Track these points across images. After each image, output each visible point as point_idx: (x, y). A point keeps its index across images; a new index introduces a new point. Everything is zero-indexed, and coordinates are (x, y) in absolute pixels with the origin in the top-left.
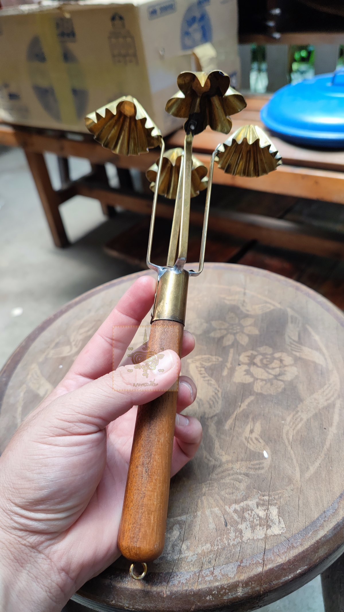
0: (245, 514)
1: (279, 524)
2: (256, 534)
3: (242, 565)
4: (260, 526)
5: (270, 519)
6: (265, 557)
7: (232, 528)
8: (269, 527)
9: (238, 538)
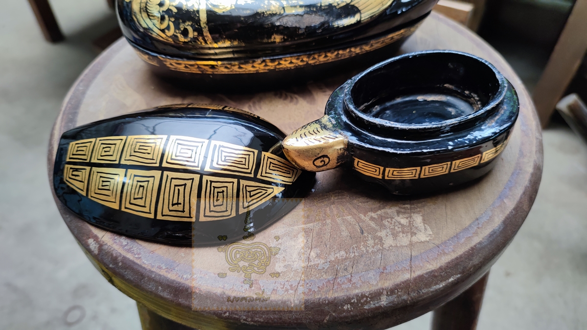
0: (384, 221)
1: (425, 231)
2: (399, 241)
3: (385, 271)
4: (403, 233)
5: (414, 226)
6: (412, 264)
7: (370, 236)
8: (413, 234)
9: (378, 245)
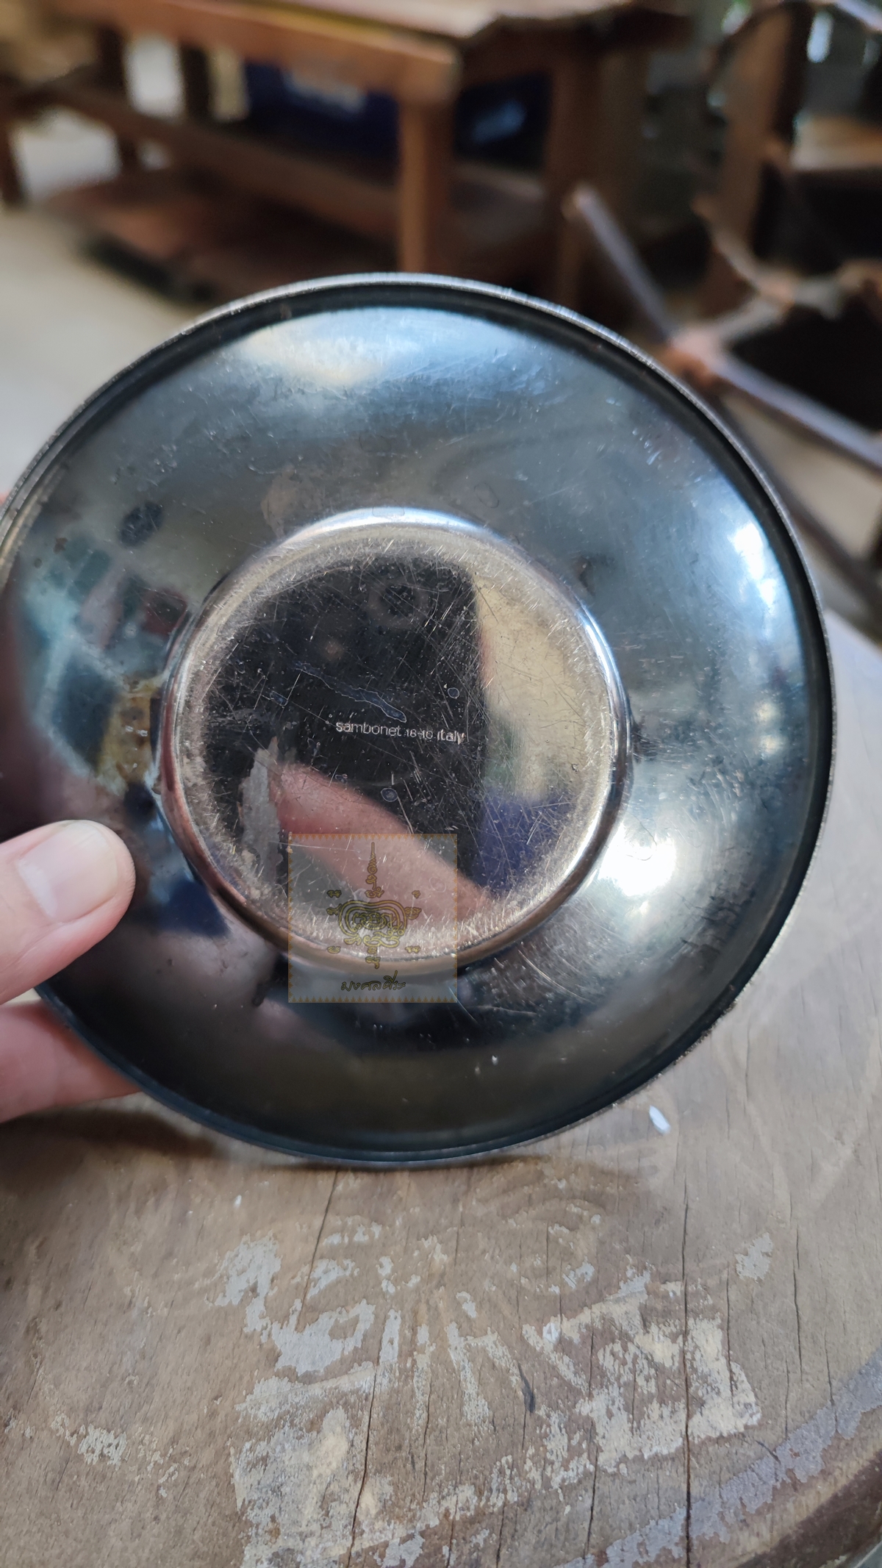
0: (600, 1355)
1: (732, 1391)
2: (648, 1438)
4: (662, 1402)
5: (695, 1370)
6: (693, 1535)
7: (555, 1416)
8: (694, 1404)
9: (580, 1455)
